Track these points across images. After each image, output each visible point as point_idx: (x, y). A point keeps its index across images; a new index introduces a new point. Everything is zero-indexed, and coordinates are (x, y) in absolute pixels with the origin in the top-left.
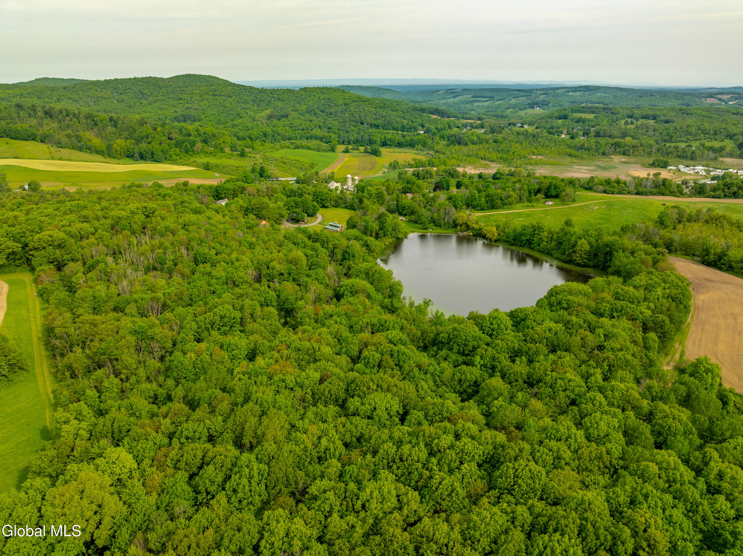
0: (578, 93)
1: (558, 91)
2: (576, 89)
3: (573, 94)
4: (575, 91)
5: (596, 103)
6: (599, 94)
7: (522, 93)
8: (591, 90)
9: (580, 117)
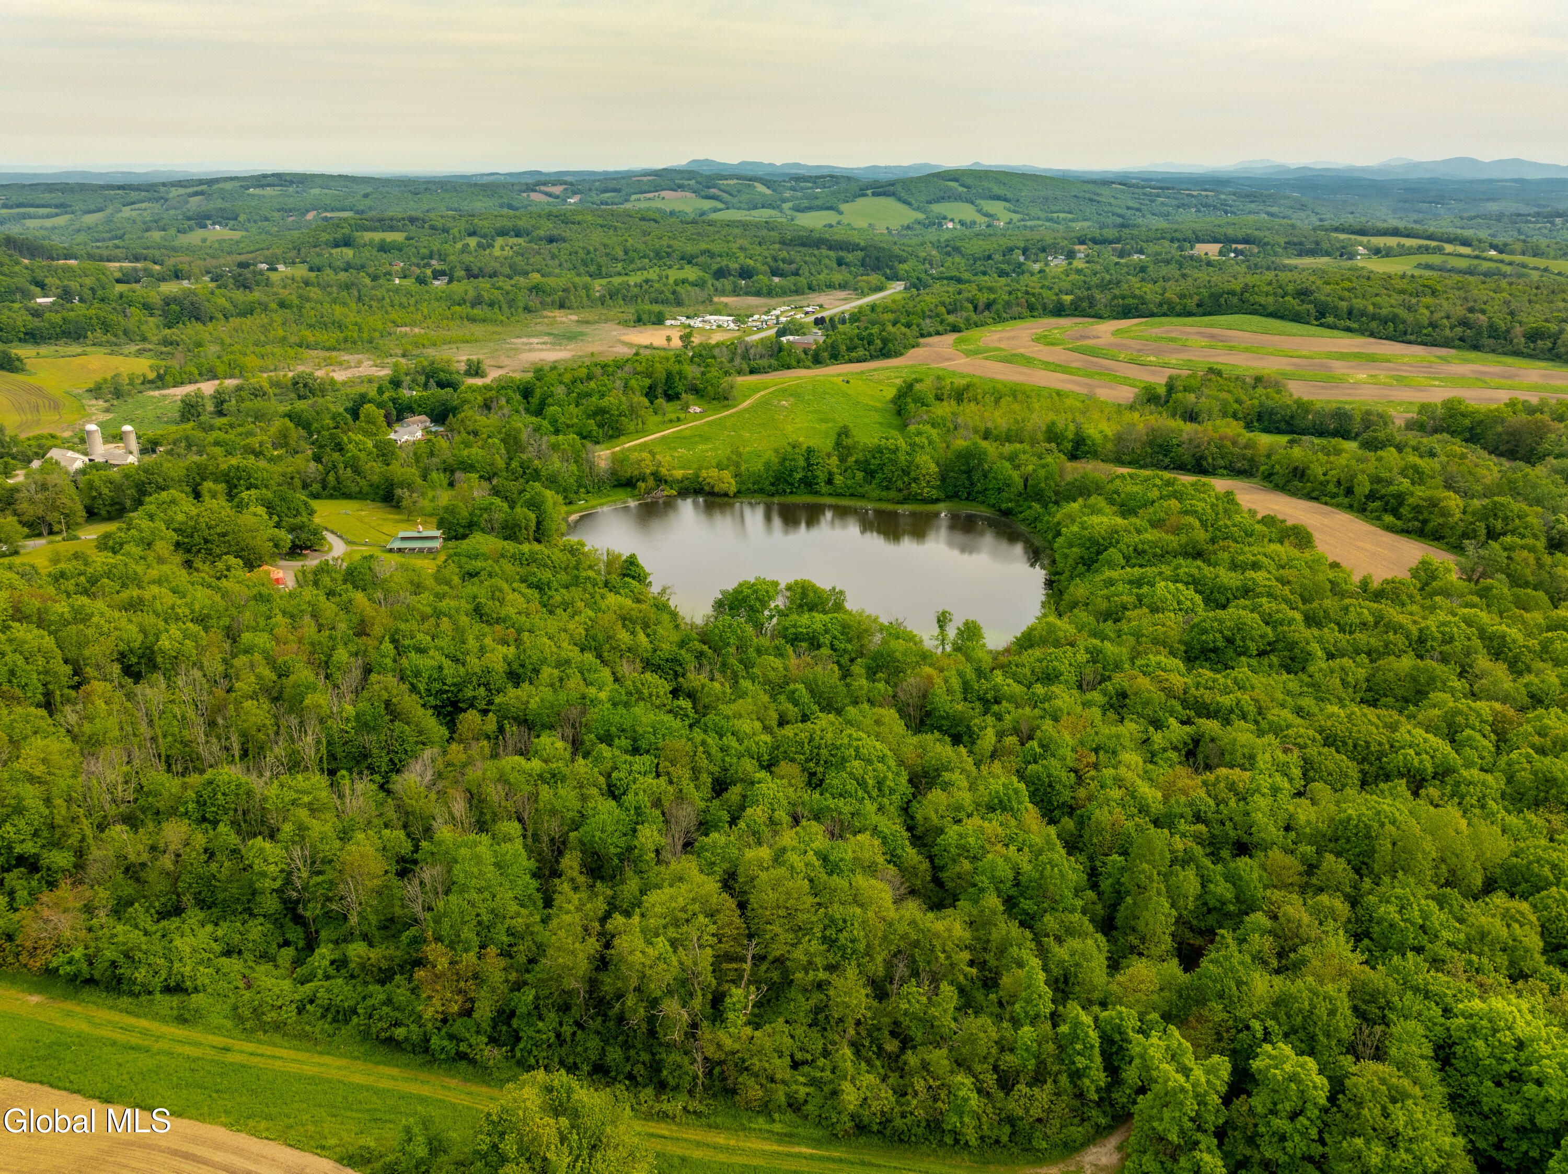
0: (269, 191)
1: (222, 185)
2: (262, 181)
3: (259, 191)
4: (262, 186)
5: (338, 210)
6: (313, 191)
7: (134, 195)
8: (291, 182)
9: (383, 240)
